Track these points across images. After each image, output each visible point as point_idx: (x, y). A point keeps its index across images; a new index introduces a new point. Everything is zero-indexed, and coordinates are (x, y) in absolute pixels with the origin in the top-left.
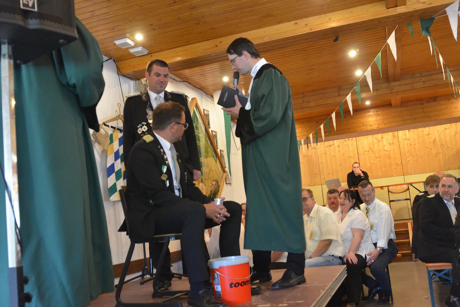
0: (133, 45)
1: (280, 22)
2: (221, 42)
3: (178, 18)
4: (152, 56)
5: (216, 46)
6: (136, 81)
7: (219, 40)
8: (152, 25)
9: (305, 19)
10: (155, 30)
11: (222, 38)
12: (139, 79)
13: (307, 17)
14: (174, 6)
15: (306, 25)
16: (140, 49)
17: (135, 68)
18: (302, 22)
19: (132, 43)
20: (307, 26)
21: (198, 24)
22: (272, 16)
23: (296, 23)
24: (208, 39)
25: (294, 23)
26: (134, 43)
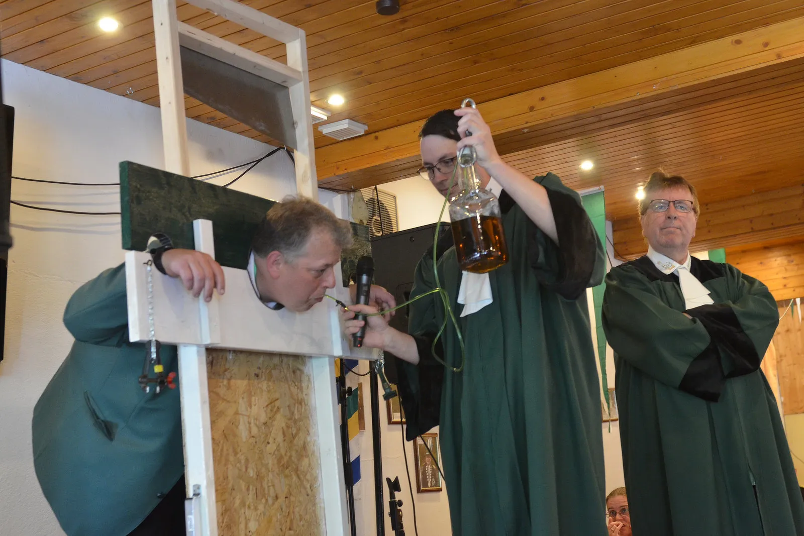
0: (326, 118)
1: (694, 41)
2: (543, 99)
3: (422, 55)
4: (376, 138)
5: (532, 109)
6: (348, 193)
7: (537, 93)
8: (361, 72)
9: (762, 30)
10: (371, 83)
11: (545, 88)
12: (354, 191)
13: (767, 24)
14: (404, 29)
15: (766, 45)
16: (344, 125)
17: (338, 168)
18: (753, 38)
19: (322, 115)
20: (767, 48)
21: (475, 63)
22: (669, 30)
23: (738, 42)
24: (512, 93)
25: (732, 42)
26: (327, 114)
